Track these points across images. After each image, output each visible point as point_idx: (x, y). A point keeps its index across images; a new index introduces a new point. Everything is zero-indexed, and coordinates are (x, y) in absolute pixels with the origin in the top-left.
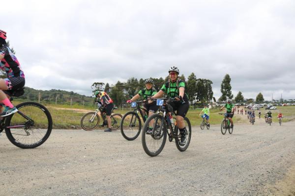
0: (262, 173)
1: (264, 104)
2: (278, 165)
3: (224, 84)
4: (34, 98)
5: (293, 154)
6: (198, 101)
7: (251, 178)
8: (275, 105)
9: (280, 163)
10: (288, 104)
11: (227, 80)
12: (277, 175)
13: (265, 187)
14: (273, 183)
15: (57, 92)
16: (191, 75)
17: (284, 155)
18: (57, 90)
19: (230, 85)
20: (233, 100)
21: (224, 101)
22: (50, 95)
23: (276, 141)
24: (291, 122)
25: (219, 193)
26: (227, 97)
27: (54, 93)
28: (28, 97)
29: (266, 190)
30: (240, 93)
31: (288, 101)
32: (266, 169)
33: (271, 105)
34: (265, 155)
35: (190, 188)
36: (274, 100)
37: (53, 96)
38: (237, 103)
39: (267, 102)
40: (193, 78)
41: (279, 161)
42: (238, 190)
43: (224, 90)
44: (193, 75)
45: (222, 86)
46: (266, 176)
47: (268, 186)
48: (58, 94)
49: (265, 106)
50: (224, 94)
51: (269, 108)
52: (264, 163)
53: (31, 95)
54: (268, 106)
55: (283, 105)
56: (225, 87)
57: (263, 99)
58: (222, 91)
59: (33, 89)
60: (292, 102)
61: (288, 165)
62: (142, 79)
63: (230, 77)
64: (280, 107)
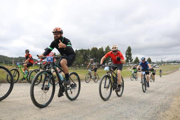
0: (157, 106)
1: (152, 64)
2: (165, 101)
3: (127, 52)
4: (8, 63)
5: (172, 94)
6: (111, 63)
7: (152, 109)
8: (158, 65)
9: (165, 100)
10: (166, 64)
11: (129, 50)
12: (165, 107)
13: (160, 114)
14: (164, 112)
15: (23, 59)
16: (107, 47)
17: (167, 95)
18: (22, 57)
19: (131, 53)
20: (133, 62)
21: (127, 63)
22: (18, 61)
23: (161, 87)
24: (168, 75)
25: (137, 118)
26: (129, 61)
27: (21, 59)
28: (4, 62)
29: (161, 116)
30: (137, 58)
31: (165, 62)
32: (159, 104)
33: (156, 64)
34: (157, 96)
35: (120, 116)
36: (157, 62)
37: (20, 61)
38: (135, 64)
39: (153, 63)
40: (108, 49)
41: (165, 99)
42: (146, 116)
43: (127, 56)
44: (108, 47)
45: (126, 53)
46: (159, 108)
47: (162, 113)
48: (23, 60)
49: (152, 65)
50: (128, 58)
51: (154, 67)
52: (157, 100)
53: (6, 60)
54: (154, 65)
55: (163, 65)
56: (128, 54)
57: (151, 61)
58: (126, 57)
59: (7, 57)
60: (168, 63)
61: (170, 101)
62: (76, 50)
63: (131, 48)
64: (162, 66)
